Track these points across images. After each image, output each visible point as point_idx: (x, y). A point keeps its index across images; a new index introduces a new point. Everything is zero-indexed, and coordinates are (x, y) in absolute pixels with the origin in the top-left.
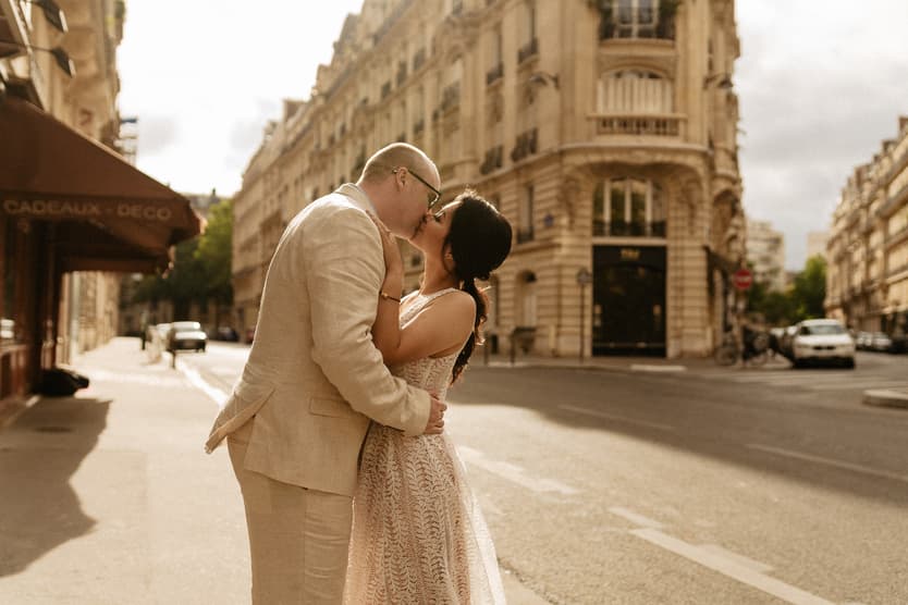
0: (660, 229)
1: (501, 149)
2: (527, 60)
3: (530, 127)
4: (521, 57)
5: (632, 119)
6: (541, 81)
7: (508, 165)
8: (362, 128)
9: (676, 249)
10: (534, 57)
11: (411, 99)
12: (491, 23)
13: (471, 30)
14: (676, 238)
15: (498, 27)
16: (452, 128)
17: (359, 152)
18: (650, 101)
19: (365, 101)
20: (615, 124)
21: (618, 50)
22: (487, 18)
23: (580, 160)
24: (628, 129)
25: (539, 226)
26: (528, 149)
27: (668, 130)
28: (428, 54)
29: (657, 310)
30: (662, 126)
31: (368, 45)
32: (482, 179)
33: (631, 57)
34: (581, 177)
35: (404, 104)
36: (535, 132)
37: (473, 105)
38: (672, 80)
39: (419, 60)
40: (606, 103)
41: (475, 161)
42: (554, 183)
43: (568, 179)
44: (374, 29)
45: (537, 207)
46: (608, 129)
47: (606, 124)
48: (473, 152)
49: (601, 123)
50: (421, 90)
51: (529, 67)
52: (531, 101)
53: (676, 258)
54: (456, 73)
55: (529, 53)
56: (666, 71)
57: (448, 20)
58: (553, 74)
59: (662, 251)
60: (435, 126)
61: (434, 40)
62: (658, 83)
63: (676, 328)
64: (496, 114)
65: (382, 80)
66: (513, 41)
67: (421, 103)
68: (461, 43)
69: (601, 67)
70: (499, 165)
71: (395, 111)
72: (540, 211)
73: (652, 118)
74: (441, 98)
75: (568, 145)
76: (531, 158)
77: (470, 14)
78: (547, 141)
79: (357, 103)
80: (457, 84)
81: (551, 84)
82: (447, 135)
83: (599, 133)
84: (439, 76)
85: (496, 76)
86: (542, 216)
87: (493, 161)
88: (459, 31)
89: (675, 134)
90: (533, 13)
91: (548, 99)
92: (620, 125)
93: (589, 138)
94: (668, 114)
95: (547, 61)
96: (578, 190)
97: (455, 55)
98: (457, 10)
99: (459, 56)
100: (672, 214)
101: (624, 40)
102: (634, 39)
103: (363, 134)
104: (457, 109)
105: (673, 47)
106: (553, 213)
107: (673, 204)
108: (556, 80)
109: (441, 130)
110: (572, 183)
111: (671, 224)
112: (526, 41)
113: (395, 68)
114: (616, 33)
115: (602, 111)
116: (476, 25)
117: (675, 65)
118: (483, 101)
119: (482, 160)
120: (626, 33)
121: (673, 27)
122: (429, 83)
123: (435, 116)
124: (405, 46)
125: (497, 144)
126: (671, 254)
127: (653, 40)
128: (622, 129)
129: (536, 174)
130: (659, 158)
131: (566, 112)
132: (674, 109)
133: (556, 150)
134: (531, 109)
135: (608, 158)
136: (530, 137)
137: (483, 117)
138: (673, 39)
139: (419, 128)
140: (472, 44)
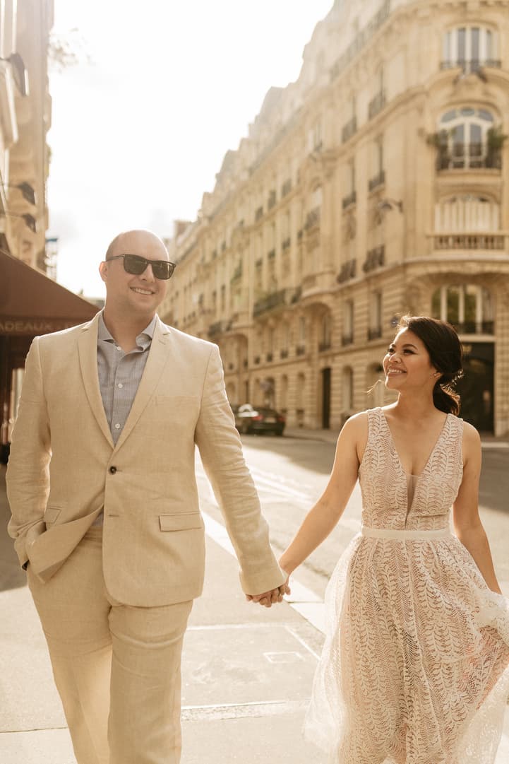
0: (488, 327)
1: (354, 262)
2: (376, 189)
3: (379, 243)
4: (371, 186)
5: (464, 237)
6: (387, 206)
7: (360, 275)
8: (240, 245)
9: (503, 344)
10: (382, 186)
11: (280, 220)
12: (346, 158)
13: (329, 164)
14: (502, 335)
15: (352, 162)
16: (313, 245)
17: (236, 265)
18: (480, 221)
19: (242, 222)
20: (451, 241)
21: (453, 178)
22: (343, 153)
23: (419, 271)
24: (461, 244)
25: (386, 326)
26: (377, 262)
27: (495, 244)
28: (294, 183)
29: (486, 396)
30: (490, 241)
31: (244, 176)
32: (338, 287)
33: (463, 185)
34: (420, 284)
35: (274, 225)
36: (383, 248)
37: (331, 226)
38: (499, 203)
39: (286, 188)
40: (442, 222)
41: (333, 272)
42: (399, 290)
43: (411, 287)
44: (249, 164)
45: (385, 310)
46: (444, 245)
47: (442, 240)
48: (331, 265)
49: (438, 239)
50: (288, 213)
51: (378, 194)
52: (380, 222)
53: (502, 353)
54: (316, 200)
55: (377, 183)
56: (494, 196)
57: (311, 156)
58: (398, 200)
59: (491, 346)
60: (300, 243)
61: (299, 172)
62: (487, 206)
63: (502, 411)
64: (350, 233)
65: (255, 206)
66: (365, 172)
67: (289, 224)
68: (321, 175)
69: (438, 193)
70: (353, 275)
71: (267, 229)
72: (387, 314)
73: (481, 236)
74: (305, 221)
75: (410, 259)
76: (379, 270)
77: (329, 151)
78: (393, 256)
79: (236, 224)
80: (318, 209)
81: (396, 209)
82: (310, 250)
83: (436, 248)
84: (303, 202)
85: (349, 202)
86: (389, 317)
87: (347, 272)
88: (319, 165)
89: (501, 248)
90: (381, 150)
91: (394, 220)
92: (454, 242)
93: (429, 253)
94: (494, 231)
95: (393, 190)
96: (418, 296)
97: (316, 185)
98: (318, 148)
99: (319, 185)
100: (499, 315)
101: (458, 171)
102: (466, 169)
103: (240, 249)
104: (318, 229)
105: (500, 175)
106: (398, 314)
107: (500, 306)
108: (400, 205)
109: (304, 247)
110: (414, 291)
111: (499, 324)
112: (375, 173)
113: (266, 195)
114: (451, 165)
115: (440, 230)
116: (334, 159)
117: (501, 191)
118: (340, 222)
119: (339, 271)
120: (460, 165)
121: (500, 159)
122: (295, 207)
123: (300, 235)
124: (275, 176)
125: (352, 257)
126: (498, 349)
127: (482, 170)
128: (456, 245)
129: (384, 283)
130: (488, 268)
131: (409, 232)
132: (500, 228)
133: (400, 262)
134: (379, 228)
135: (445, 269)
136: (379, 252)
137: (339, 236)
138: (500, 168)
139: (286, 245)
140: (330, 175)
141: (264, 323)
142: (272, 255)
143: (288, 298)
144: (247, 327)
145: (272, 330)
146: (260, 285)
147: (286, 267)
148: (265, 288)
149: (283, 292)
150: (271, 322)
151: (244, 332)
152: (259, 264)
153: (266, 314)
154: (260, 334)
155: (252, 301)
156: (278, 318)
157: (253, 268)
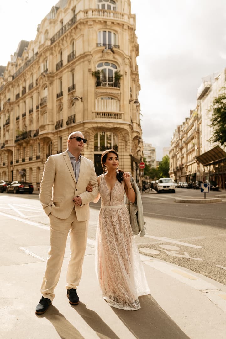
1: (62, 120)
2: (71, 91)
3: (73, 114)
4: (69, 90)
5: (106, 113)
6: (76, 99)
7: (65, 126)
9: (121, 155)
10: (74, 90)
11: (28, 100)
12: (58, 77)
13: (50, 79)
14: (121, 152)
15: (61, 78)
16: (44, 112)
17: (7, 118)
18: (112, 107)
19: (9, 100)
20: (101, 114)
21: (101, 90)
22: (57, 75)
23: (90, 126)
24: (106, 116)
26: (72, 121)
27: (118, 117)
28: (34, 85)
30: (116, 115)
31: (10, 79)
32: (55, 131)
33: (106, 93)
34: (90, 131)
35: (25, 102)
36: (75, 116)
37: (52, 104)
38: (119, 101)
39: (31, 86)
40: (98, 107)
41: (53, 125)
46: (99, 116)
48: (52, 121)
49: (97, 114)
50: (32, 97)
51: (72, 94)
52: (73, 105)
53: (121, 158)
55: (72, 89)
56: (118, 98)
57: (42, 74)
58: (81, 96)
60: (38, 111)
61: (37, 80)
62: (115, 101)
64: (60, 108)
65: (16, 92)
66: (66, 84)
67: (32, 102)
68: (47, 83)
69: (96, 95)
70: (62, 126)
71: (21, 104)
73: (113, 113)
74: (40, 102)
75: (86, 121)
76: (73, 125)
77: (50, 73)
78: (79, 119)
80: (46, 97)
81: (80, 100)
82: (42, 115)
83: (96, 117)
84: (39, 93)
85: (60, 95)
87: (59, 125)
88: (46, 79)
89: (120, 118)
90: (73, 75)
91: (79, 105)
93: (93, 119)
94: (118, 112)
95: (78, 92)
96: (89, 136)
97: (45, 87)
98: (46, 71)
99: (47, 87)
100: (120, 144)
101: (104, 87)
102: (107, 86)
103: (8, 111)
104: (46, 106)
105: (120, 90)
107: (120, 141)
108: (82, 99)
109: (40, 113)
110: (87, 133)
111: (120, 147)
112: (71, 85)
114: (101, 85)
115: (97, 110)
116: (53, 77)
117: (120, 96)
118: (56, 104)
119: (55, 124)
120: (104, 85)
121: (120, 84)
122: (35, 95)
123: (38, 107)
124: (25, 81)
125: (61, 119)
127: (113, 87)
128: (104, 116)
130: (116, 126)
131: (85, 110)
132: (120, 111)
133: (82, 122)
134: (73, 107)
135: (99, 125)
136: (73, 117)
137: (55, 109)
138: (120, 87)
139: (31, 111)
140: (51, 84)
141: (21, 145)
142: (24, 115)
143: (32, 135)
144: (12, 147)
145: (24, 148)
146: (18, 128)
147: (31, 121)
148: (21, 129)
149: (30, 132)
150: (24, 144)
151: (11, 148)
152: (18, 119)
153: (22, 141)
154: (18, 150)
155: (15, 135)
156: (27, 143)
157: (15, 121)
